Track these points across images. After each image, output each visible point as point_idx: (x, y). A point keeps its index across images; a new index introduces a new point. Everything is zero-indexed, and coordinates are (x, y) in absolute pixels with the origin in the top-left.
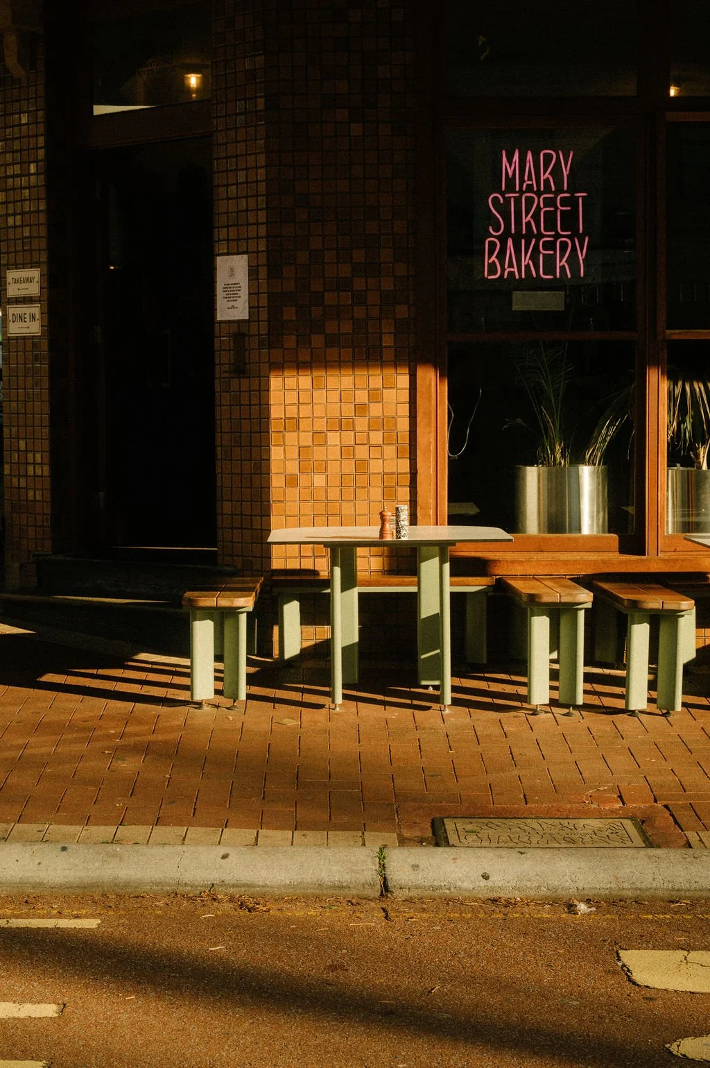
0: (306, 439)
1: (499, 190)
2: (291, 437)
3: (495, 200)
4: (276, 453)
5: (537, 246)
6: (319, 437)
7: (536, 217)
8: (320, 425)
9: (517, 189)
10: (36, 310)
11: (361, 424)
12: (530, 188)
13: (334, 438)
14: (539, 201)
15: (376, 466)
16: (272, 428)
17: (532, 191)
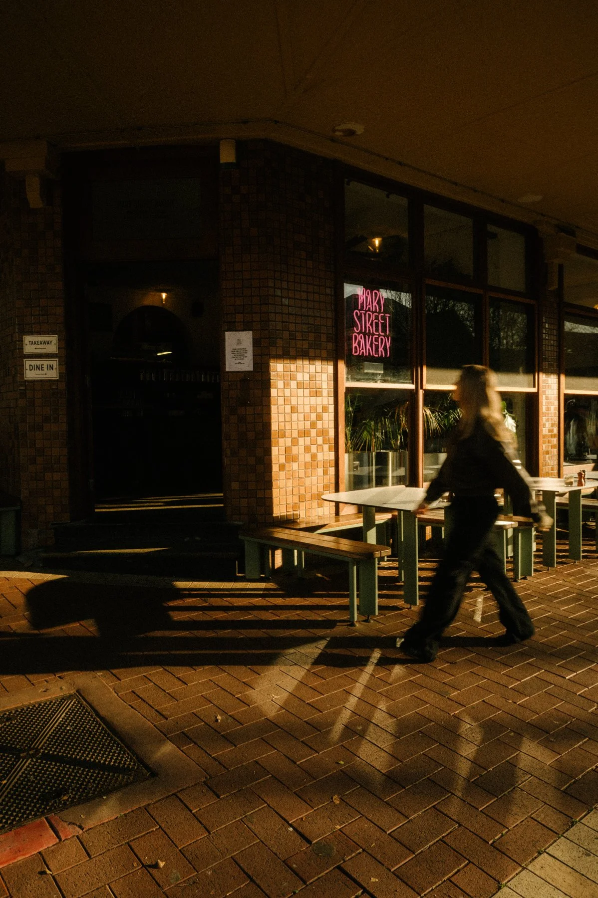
0: (288, 442)
1: (358, 309)
2: (281, 441)
3: (357, 313)
4: (275, 451)
5: (372, 339)
6: (295, 442)
7: (372, 324)
8: (295, 434)
9: (364, 309)
10: (55, 363)
11: (313, 432)
12: (369, 310)
13: (301, 441)
14: (373, 317)
15: (320, 457)
16: (272, 436)
17: (370, 311)
